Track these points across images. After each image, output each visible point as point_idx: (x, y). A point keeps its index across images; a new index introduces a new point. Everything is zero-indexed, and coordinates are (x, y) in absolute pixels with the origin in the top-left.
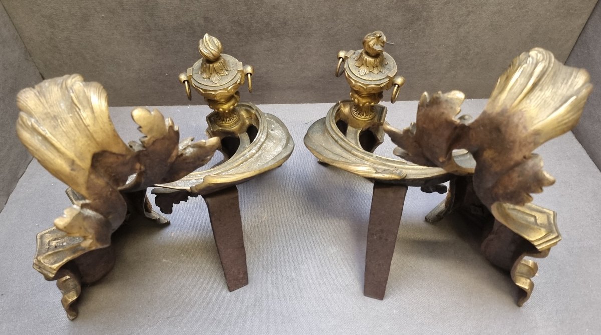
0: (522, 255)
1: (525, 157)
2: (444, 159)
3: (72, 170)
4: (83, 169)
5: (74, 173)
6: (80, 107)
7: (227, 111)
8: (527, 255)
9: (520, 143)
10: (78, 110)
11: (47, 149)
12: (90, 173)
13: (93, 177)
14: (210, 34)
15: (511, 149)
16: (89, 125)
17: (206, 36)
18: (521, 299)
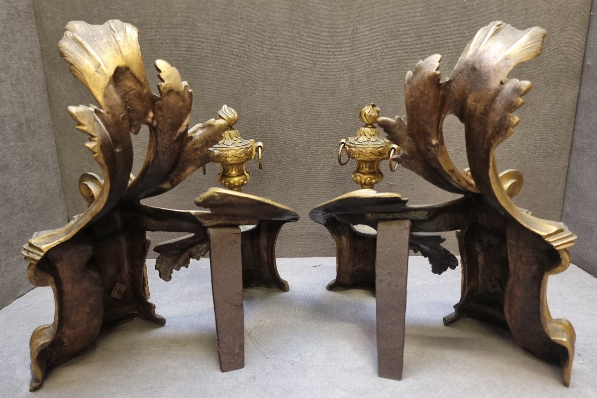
0: (545, 277)
1: (502, 83)
2: (437, 142)
3: (96, 71)
4: (106, 74)
5: (97, 75)
6: (115, 31)
7: (237, 184)
8: (549, 274)
9: (494, 70)
10: (113, 32)
11: (80, 53)
12: (109, 83)
13: (111, 87)
14: (229, 106)
15: (488, 80)
16: (119, 41)
17: (225, 106)
18: (565, 370)
